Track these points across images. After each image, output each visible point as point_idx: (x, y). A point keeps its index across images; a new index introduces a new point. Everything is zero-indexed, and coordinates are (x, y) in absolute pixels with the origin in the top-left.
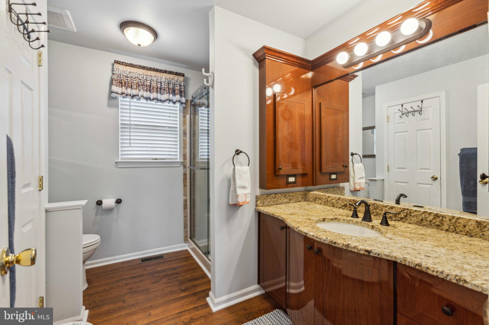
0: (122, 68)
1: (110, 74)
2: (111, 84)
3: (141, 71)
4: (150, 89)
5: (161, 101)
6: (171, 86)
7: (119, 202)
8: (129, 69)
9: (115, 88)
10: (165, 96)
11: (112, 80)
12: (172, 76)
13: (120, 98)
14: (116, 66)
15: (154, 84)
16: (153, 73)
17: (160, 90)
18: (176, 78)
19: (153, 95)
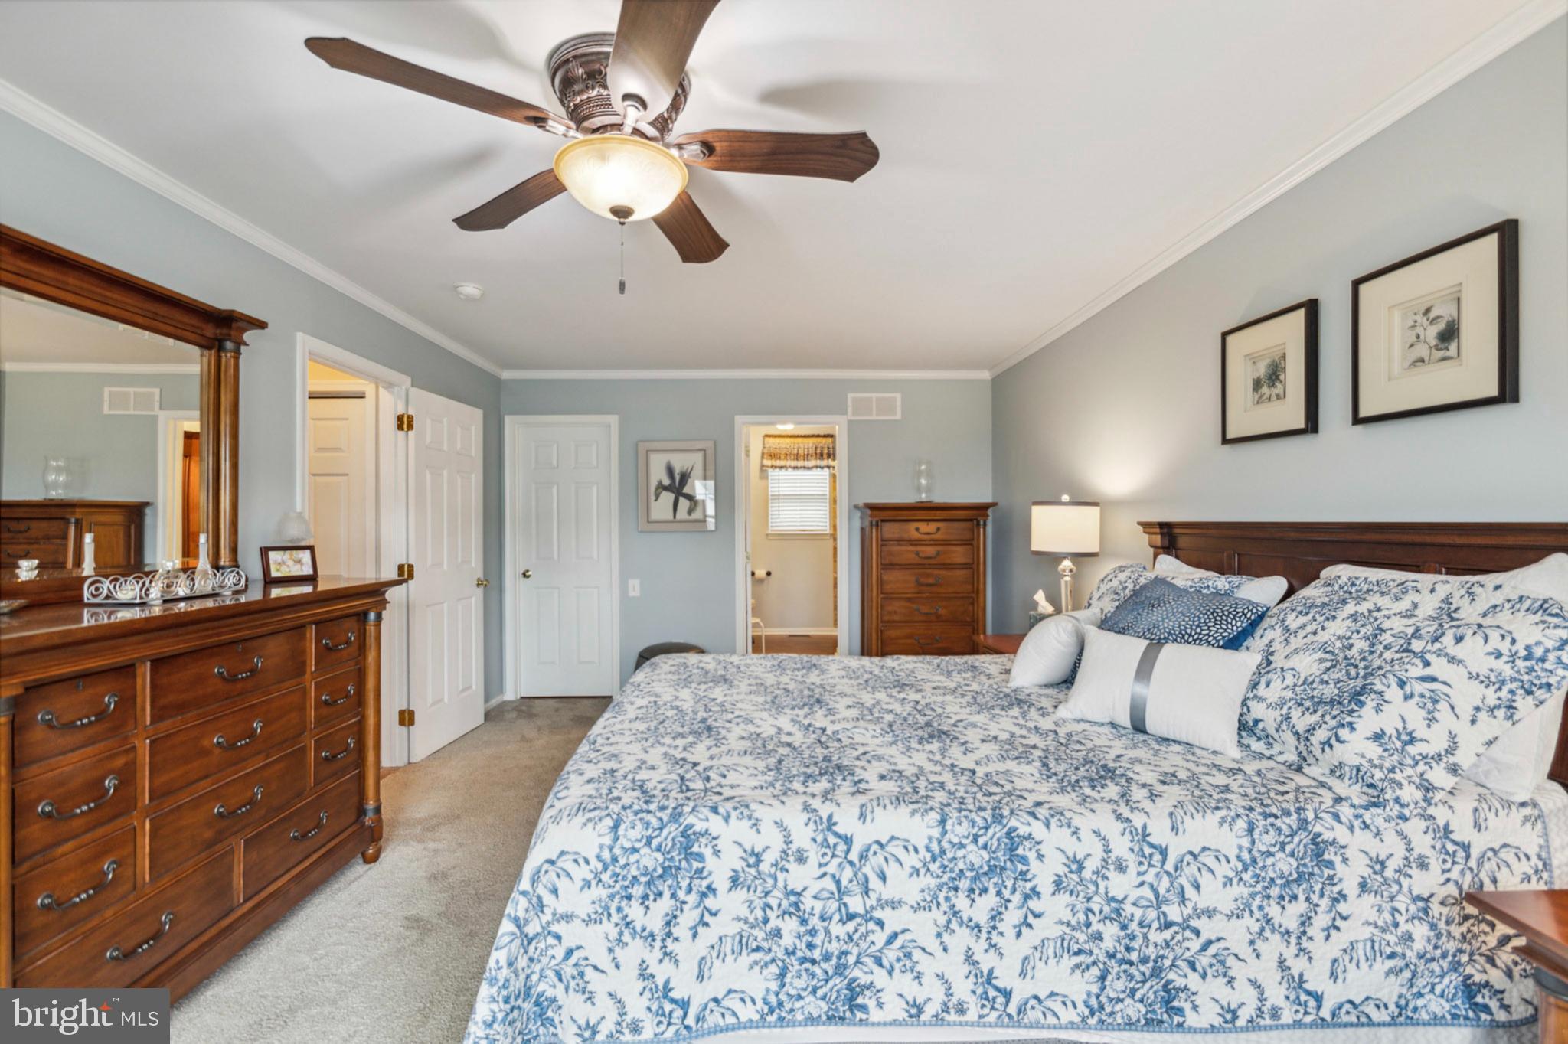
0: (771, 440)
1: (761, 446)
2: (763, 457)
3: (788, 440)
4: (797, 457)
5: (809, 468)
6: (819, 451)
7: (769, 574)
8: (778, 440)
9: (767, 462)
10: (811, 463)
11: (763, 454)
12: (819, 440)
13: (770, 470)
14: (767, 439)
15: (801, 452)
16: (800, 440)
17: (807, 457)
18: (824, 440)
19: (800, 463)
